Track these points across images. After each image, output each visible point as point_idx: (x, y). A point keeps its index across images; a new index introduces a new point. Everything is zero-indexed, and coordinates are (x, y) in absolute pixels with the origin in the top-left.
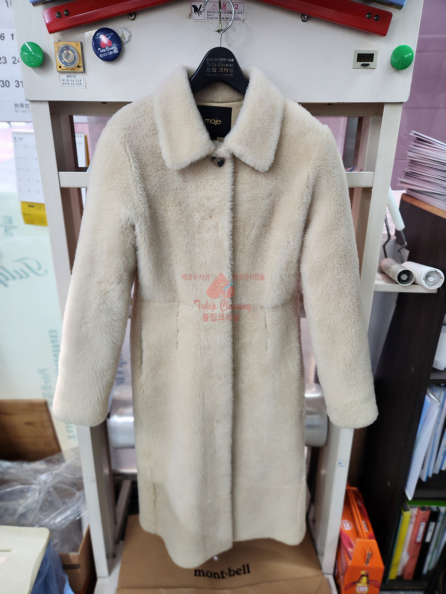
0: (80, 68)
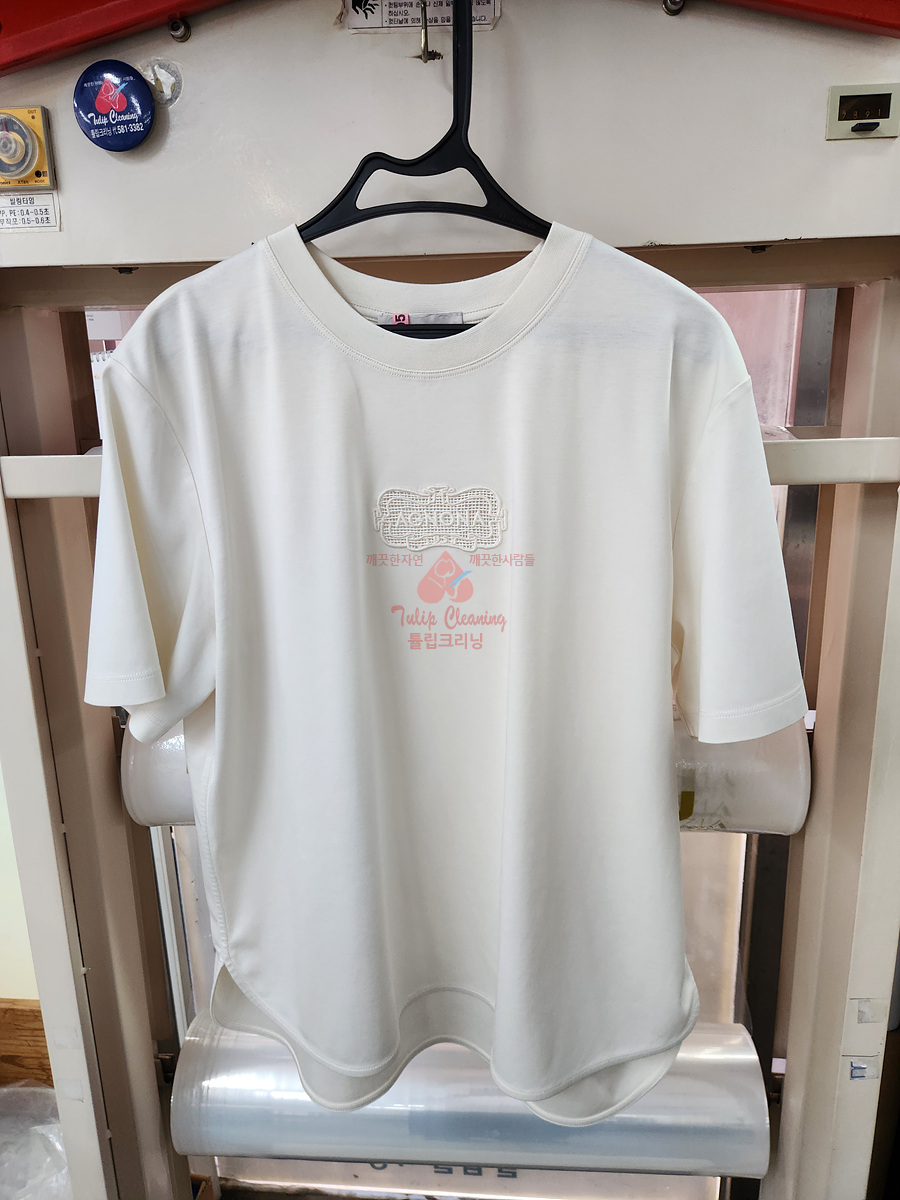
0: (42, 178)
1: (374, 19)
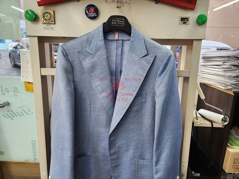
1: (110, 1)
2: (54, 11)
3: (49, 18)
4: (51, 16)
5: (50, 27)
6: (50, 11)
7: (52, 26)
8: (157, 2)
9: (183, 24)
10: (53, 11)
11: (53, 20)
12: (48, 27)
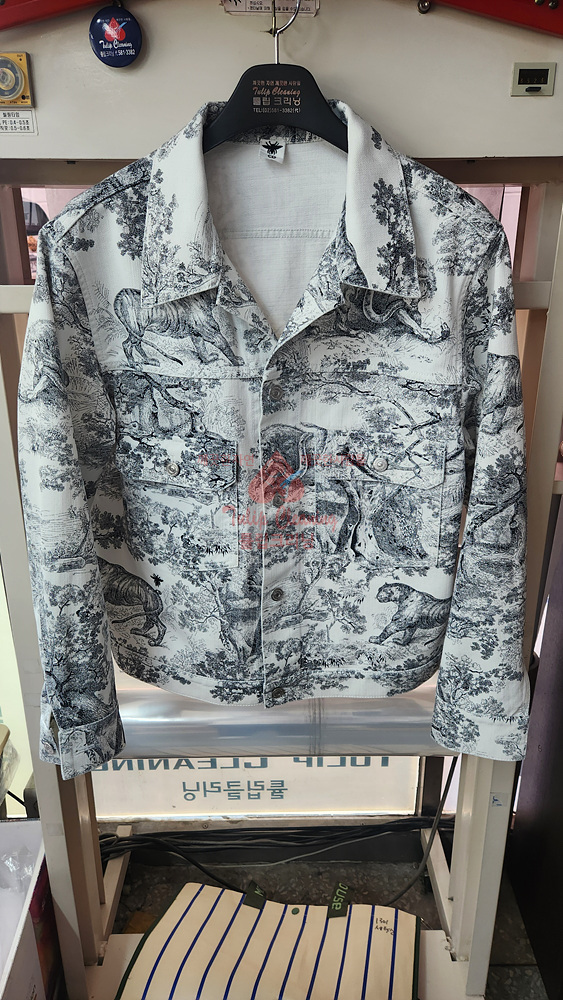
1: (241, 6)
2: (28, 56)
3: (12, 85)
4: (19, 75)
5: (17, 120)
6: (13, 57)
7: (24, 115)
8: (424, 7)
9: (527, 93)
10: (24, 55)
11: (29, 94)
12: (8, 120)
